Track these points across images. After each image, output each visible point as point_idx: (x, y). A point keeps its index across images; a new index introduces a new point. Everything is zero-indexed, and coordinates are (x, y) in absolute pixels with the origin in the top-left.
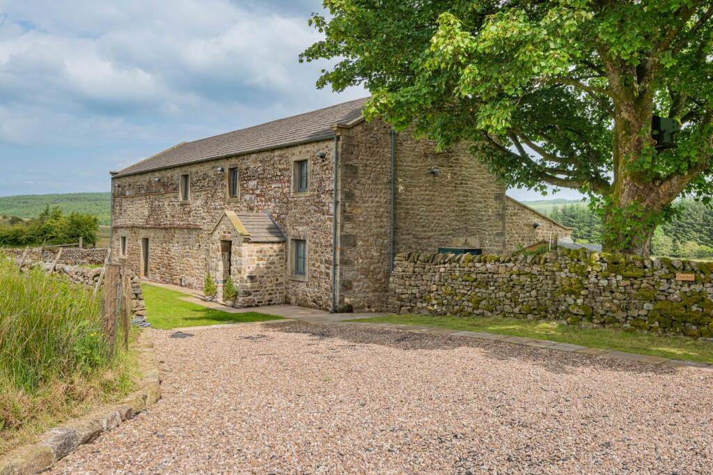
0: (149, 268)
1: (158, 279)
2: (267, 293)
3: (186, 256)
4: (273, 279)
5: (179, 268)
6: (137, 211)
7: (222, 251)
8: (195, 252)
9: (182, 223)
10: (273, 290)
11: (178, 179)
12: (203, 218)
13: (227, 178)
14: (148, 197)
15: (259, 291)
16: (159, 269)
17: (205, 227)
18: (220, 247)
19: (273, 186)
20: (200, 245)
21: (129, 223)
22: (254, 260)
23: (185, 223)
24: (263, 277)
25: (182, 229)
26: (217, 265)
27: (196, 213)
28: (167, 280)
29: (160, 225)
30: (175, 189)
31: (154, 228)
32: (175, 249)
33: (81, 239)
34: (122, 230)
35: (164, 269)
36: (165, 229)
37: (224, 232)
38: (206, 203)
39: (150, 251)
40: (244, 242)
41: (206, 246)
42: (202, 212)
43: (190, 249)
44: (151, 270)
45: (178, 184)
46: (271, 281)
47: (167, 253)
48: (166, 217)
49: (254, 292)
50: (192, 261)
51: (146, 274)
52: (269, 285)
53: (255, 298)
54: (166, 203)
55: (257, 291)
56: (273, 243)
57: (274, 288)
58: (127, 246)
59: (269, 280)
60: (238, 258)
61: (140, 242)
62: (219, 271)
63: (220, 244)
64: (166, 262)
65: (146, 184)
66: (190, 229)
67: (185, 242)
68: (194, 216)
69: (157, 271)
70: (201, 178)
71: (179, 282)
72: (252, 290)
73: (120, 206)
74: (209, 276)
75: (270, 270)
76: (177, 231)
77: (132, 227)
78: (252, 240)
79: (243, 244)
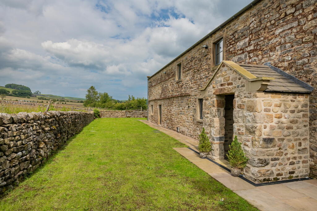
0: (162, 120)
1: (166, 126)
2: (288, 162)
3: (180, 114)
4: (295, 143)
5: (176, 121)
6: (157, 91)
7: (218, 106)
8: (186, 111)
9: (177, 94)
10: (295, 158)
11: (175, 68)
12: (191, 88)
13: (212, 52)
14: (161, 84)
15: (278, 159)
16: (166, 121)
17: (193, 94)
18: (215, 102)
19: (277, 32)
20: (189, 106)
21: (154, 98)
22: (271, 116)
23: (179, 93)
24: (283, 140)
25: (177, 97)
26: (212, 121)
27: (186, 86)
28: (170, 127)
29: (166, 97)
30: (173, 75)
31: (163, 99)
32: (174, 109)
33: (141, 108)
34: (151, 102)
35: (168, 121)
36: (169, 98)
37: (222, 85)
38: (194, 77)
39: (162, 111)
40: (259, 91)
41: (193, 107)
42: (190, 84)
43: (182, 109)
44: (163, 121)
45: (175, 72)
46: (293, 146)
47: (170, 112)
48: (169, 92)
49: (272, 160)
50: (184, 117)
51: (161, 123)
52: (291, 151)
53: (274, 169)
54: (169, 84)
55: (275, 159)
56: (295, 93)
57: (296, 155)
58: (153, 109)
59: (291, 144)
60: (246, 113)
61: (158, 107)
62: (214, 127)
63: (215, 99)
64: (169, 117)
65: (160, 77)
66: (182, 96)
67: (180, 105)
68: (185, 88)
69: (165, 122)
70: (189, 61)
71: (176, 129)
72: (270, 157)
73: (151, 91)
74: (203, 132)
75: (291, 131)
76: (175, 99)
77: (155, 100)
78: (270, 88)
79: (258, 94)
